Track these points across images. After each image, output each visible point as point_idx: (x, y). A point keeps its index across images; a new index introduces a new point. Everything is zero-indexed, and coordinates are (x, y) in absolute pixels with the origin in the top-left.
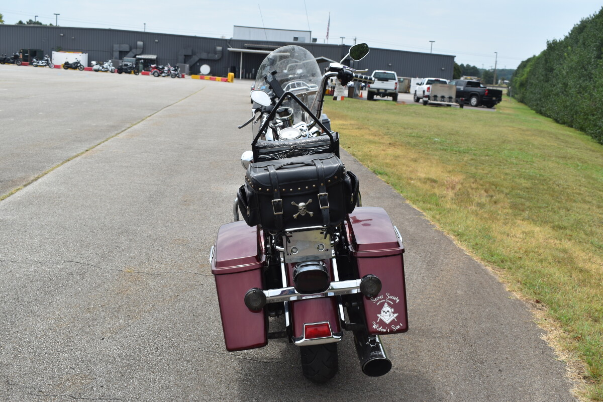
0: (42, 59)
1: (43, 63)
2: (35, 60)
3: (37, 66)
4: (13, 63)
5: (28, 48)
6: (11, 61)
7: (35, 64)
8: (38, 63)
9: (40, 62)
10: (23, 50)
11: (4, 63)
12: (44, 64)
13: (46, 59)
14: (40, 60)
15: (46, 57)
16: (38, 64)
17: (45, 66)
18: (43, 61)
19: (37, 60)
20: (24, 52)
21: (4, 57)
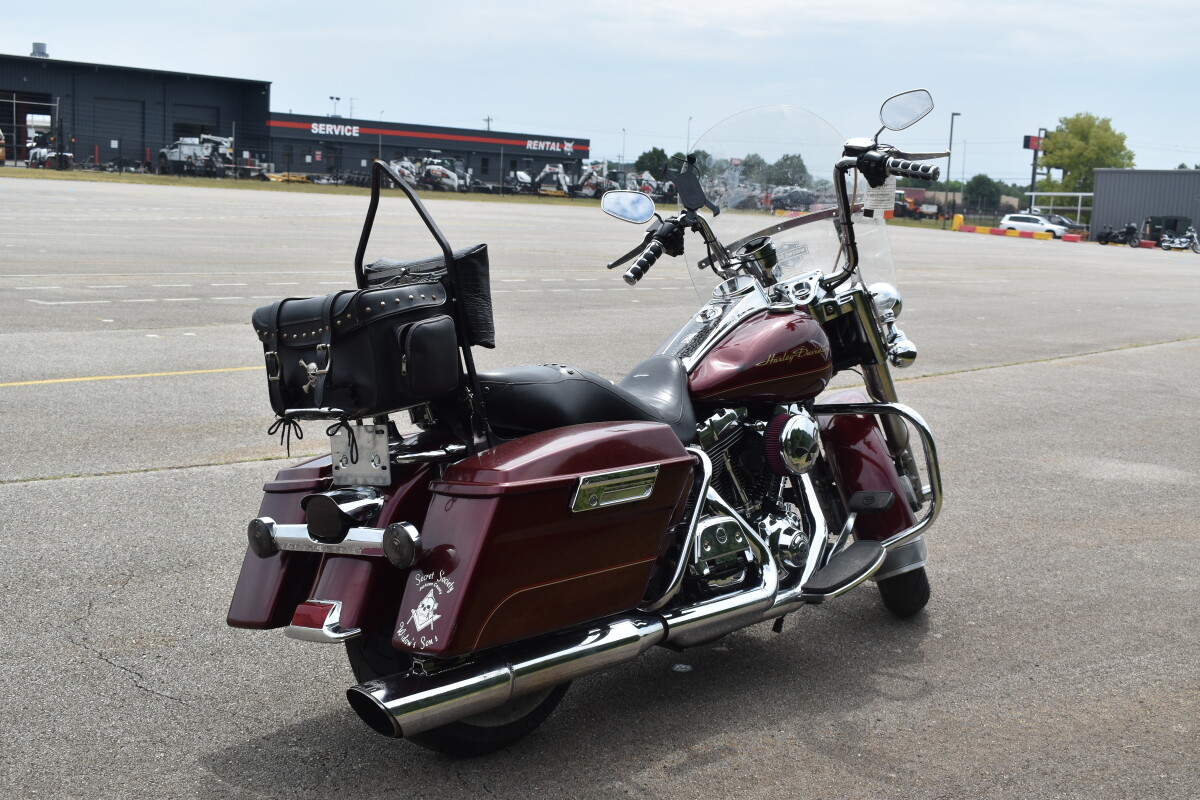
0: (1181, 234)
1: (1181, 243)
2: (1166, 237)
3: (1169, 248)
4: (1123, 242)
5: (1162, 214)
6: (1121, 238)
7: (1166, 244)
8: (1173, 242)
9: (1177, 241)
10: (1152, 218)
11: (1106, 243)
12: (1184, 245)
13: (1189, 234)
14: (1177, 237)
15: (1190, 231)
16: (1172, 245)
17: (1186, 248)
18: (1183, 240)
19: (1170, 237)
20: (1154, 221)
21: (1108, 230)
